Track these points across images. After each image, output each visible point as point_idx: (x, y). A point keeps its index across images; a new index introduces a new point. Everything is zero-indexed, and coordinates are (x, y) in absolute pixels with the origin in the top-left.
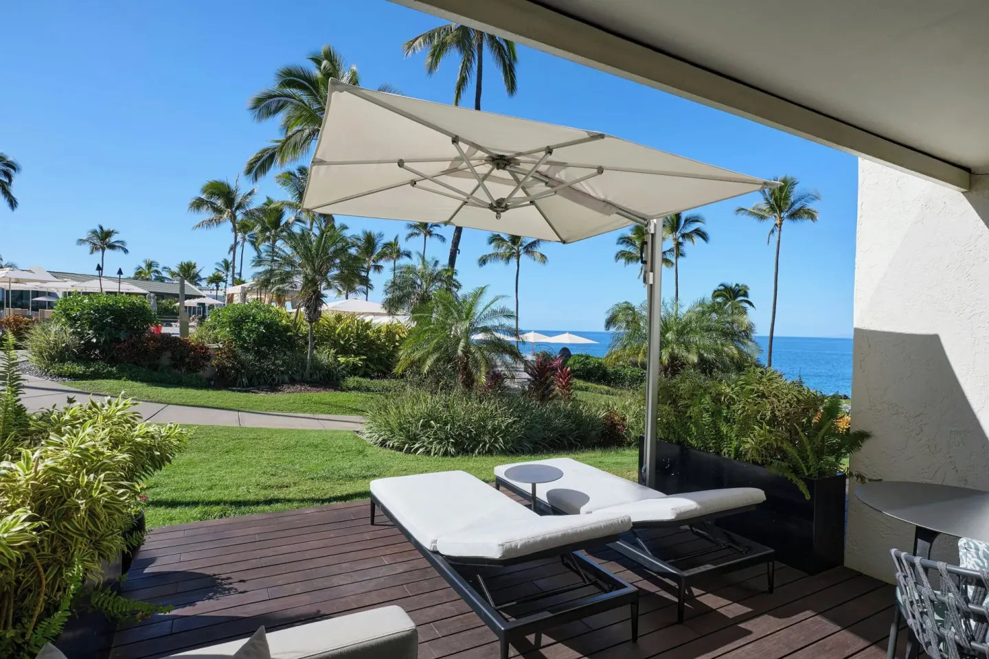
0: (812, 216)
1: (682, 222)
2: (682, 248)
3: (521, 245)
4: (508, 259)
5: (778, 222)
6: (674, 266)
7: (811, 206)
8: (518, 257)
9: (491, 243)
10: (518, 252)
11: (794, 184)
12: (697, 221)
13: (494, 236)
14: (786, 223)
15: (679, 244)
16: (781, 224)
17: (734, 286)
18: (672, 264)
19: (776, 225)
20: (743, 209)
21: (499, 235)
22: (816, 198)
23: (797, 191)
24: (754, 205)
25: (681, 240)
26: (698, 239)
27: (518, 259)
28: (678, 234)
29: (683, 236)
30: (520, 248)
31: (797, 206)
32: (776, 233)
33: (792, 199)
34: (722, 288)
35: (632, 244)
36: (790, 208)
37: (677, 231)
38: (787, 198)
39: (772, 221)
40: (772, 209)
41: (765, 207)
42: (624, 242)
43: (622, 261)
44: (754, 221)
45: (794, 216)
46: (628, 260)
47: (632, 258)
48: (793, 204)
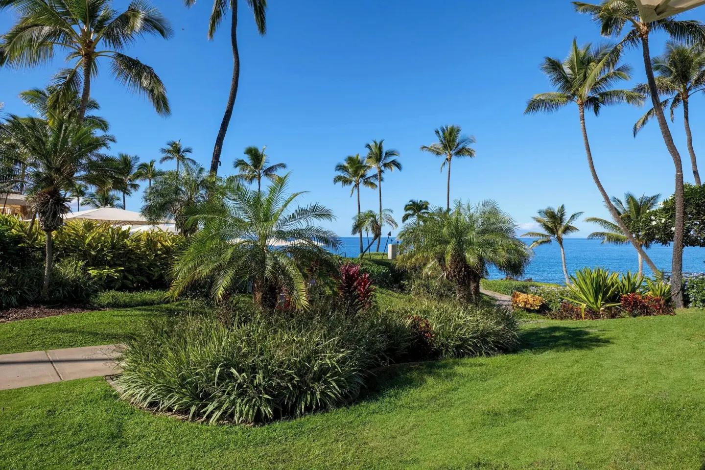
0: (470, 153)
1: (384, 155)
2: (382, 174)
3: (262, 169)
4: (251, 180)
5: (448, 157)
6: (378, 188)
7: (469, 146)
8: (260, 177)
9: (236, 167)
10: (259, 175)
11: (458, 131)
12: (394, 155)
13: (239, 161)
14: (454, 158)
15: (381, 171)
16: (450, 159)
17: (419, 202)
18: (376, 186)
19: (447, 159)
20: (426, 147)
21: (243, 161)
22: (472, 141)
23: (461, 136)
24: (432, 145)
25: (383, 168)
26: (394, 168)
27: (259, 180)
28: (381, 164)
29: (385, 165)
30: (261, 171)
31: (461, 146)
32: (447, 166)
33: (457, 141)
34: (411, 203)
35: (346, 171)
36: (456, 148)
37: (380, 161)
38: (454, 141)
39: (443, 157)
40: (445, 147)
41: (439, 145)
42: (340, 169)
43: (340, 183)
44: (432, 156)
45: (460, 153)
46: (345, 183)
47: (347, 181)
48: (458, 145)
